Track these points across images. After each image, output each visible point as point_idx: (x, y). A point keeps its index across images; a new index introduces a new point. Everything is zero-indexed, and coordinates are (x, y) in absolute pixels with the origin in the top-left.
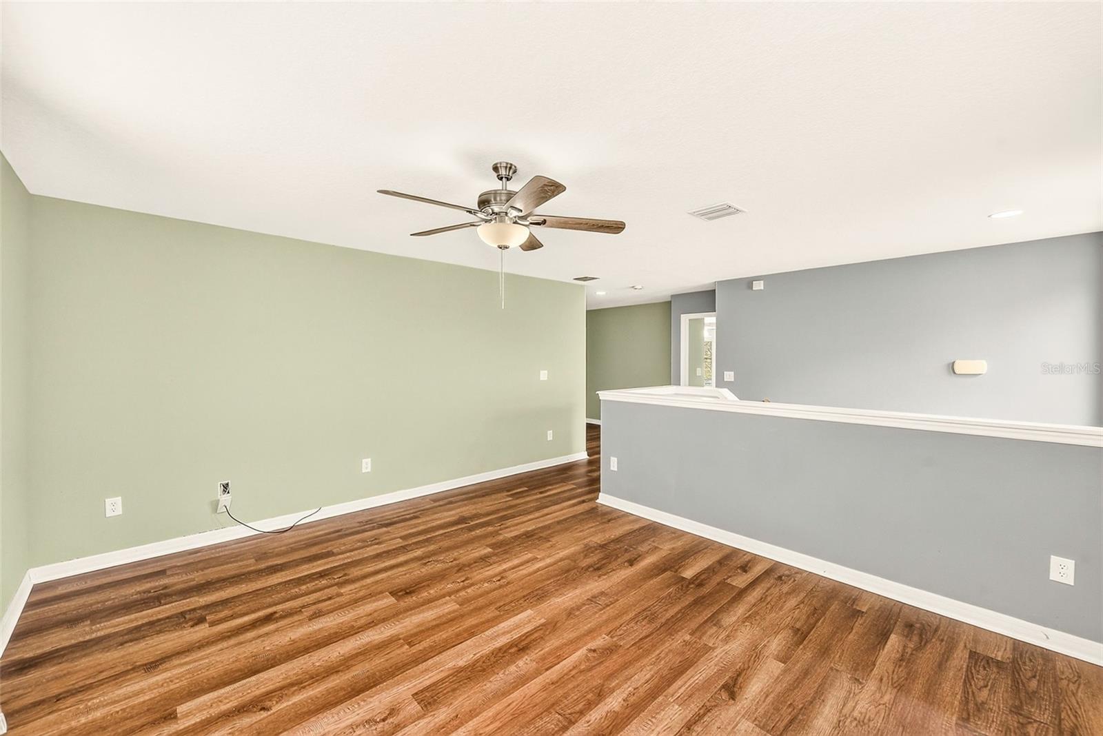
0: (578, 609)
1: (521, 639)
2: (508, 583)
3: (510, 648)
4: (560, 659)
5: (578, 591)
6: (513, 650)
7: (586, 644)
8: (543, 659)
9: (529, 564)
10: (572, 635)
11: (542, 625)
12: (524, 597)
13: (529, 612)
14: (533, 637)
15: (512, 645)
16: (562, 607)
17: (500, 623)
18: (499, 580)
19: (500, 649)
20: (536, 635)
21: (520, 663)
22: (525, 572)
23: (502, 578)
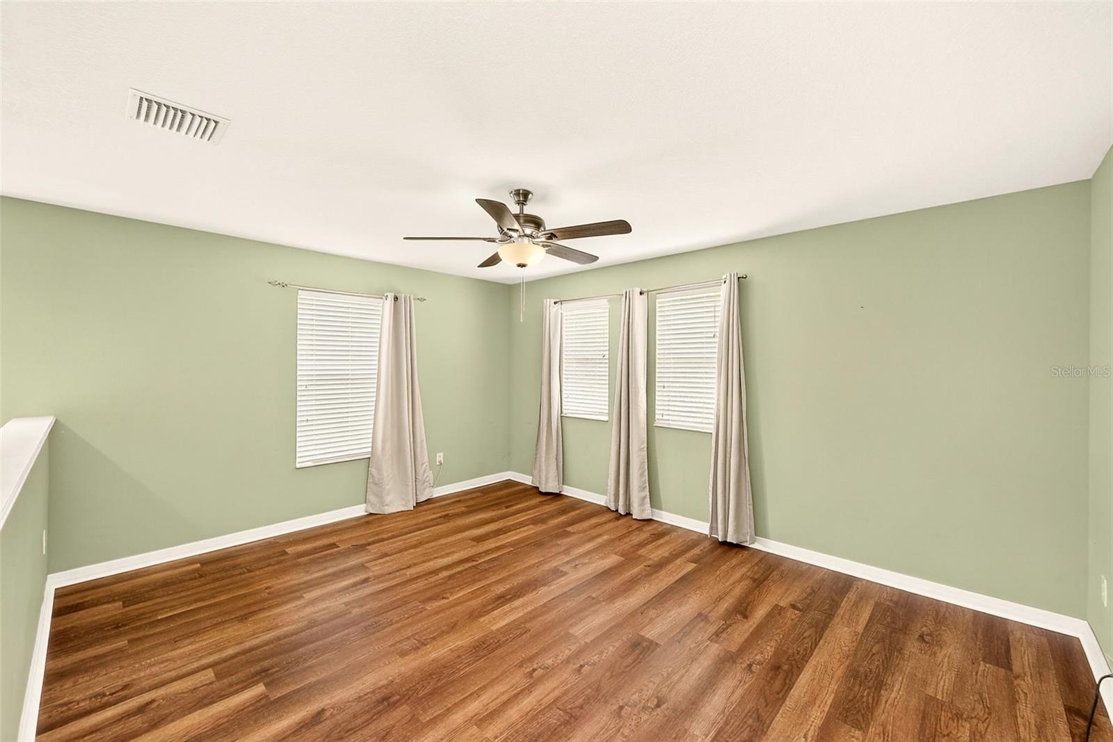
0: (443, 632)
1: (503, 604)
2: (521, 665)
3: (511, 598)
4: (472, 593)
5: (434, 655)
6: (509, 597)
7: (449, 602)
8: (485, 592)
9: (492, 707)
10: (459, 608)
11: (483, 616)
12: (500, 646)
13: (494, 628)
14: (493, 606)
15: (510, 600)
16: (459, 634)
17: (522, 617)
18: (534, 670)
19: (519, 597)
20: (490, 607)
21: (502, 589)
22: (500, 688)
23: (530, 674)
